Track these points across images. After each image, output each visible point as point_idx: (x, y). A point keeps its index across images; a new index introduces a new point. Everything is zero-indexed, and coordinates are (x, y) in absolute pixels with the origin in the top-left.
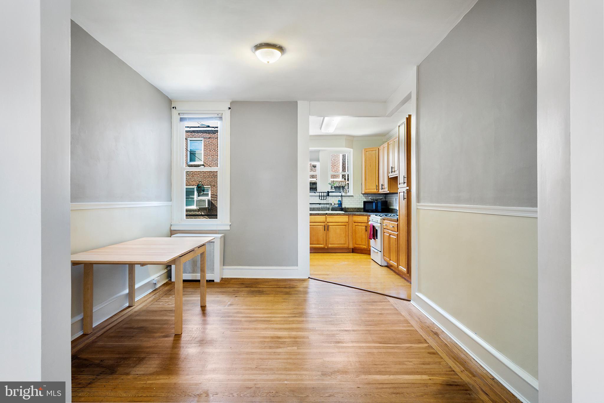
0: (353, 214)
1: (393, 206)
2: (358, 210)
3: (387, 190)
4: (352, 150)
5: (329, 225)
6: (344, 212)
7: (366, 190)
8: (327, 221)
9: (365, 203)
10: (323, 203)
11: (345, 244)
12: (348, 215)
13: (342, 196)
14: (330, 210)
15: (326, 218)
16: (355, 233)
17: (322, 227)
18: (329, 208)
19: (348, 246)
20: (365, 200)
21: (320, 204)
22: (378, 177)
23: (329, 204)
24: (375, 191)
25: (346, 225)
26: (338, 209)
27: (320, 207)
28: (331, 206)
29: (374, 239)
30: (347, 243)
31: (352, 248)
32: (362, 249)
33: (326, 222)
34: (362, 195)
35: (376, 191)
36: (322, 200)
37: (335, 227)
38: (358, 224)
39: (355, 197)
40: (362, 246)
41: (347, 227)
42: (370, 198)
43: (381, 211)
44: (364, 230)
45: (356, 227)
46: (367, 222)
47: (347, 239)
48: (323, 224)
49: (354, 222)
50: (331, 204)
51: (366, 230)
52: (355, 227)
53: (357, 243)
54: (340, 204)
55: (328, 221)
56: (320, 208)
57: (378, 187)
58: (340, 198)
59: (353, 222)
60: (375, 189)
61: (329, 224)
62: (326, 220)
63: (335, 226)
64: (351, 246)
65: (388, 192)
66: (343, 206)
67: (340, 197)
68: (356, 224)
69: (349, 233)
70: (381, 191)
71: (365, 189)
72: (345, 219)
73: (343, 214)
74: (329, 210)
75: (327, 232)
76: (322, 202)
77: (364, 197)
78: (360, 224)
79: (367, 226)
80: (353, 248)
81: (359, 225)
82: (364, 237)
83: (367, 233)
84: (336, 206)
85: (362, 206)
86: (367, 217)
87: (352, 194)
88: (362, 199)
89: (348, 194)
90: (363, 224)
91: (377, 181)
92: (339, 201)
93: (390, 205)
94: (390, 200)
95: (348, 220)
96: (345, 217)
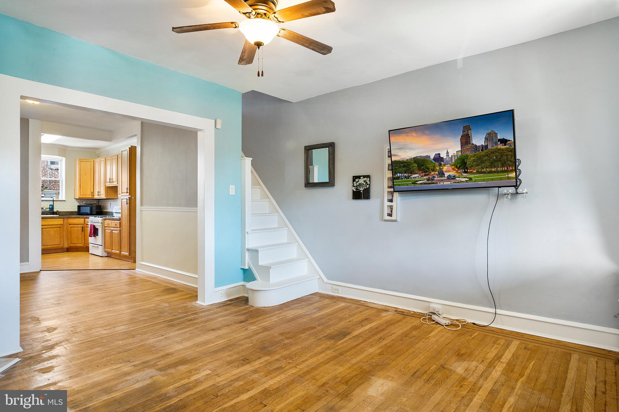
0: (69, 217)
1: (107, 209)
2: (71, 213)
3: (104, 196)
4: (64, 159)
6: (58, 216)
7: (81, 195)
9: (79, 207)
11: (59, 245)
12: (63, 218)
13: (53, 201)
16: (71, 234)
19: (63, 246)
20: (78, 204)
22: (93, 185)
24: (91, 196)
25: (60, 227)
26: (51, 213)
28: (42, 210)
29: (94, 236)
30: (62, 244)
31: (67, 248)
32: (78, 248)
34: (75, 200)
35: (91, 197)
39: (67, 202)
40: (78, 245)
41: (62, 229)
42: (84, 202)
43: (95, 214)
44: (80, 231)
46: (84, 223)
47: (62, 240)
49: (70, 224)
51: (83, 231)
52: (71, 229)
53: (73, 242)
54: (52, 207)
57: (93, 193)
58: (51, 203)
59: (68, 224)
60: (90, 195)
63: (48, 229)
64: (66, 246)
65: (106, 198)
66: (55, 210)
67: (51, 202)
68: (71, 226)
69: (64, 234)
70: (96, 197)
71: (80, 194)
72: (60, 221)
73: (57, 218)
77: (76, 202)
78: (76, 226)
79: (83, 227)
80: (68, 247)
81: (75, 226)
82: (80, 236)
83: (83, 233)
84: (47, 210)
85: (76, 210)
86: (83, 219)
87: (64, 199)
88: (74, 204)
89: (60, 199)
90: (79, 226)
91: (92, 188)
92: (50, 205)
93: (104, 209)
94: (104, 204)
95: (63, 222)
96: (59, 220)
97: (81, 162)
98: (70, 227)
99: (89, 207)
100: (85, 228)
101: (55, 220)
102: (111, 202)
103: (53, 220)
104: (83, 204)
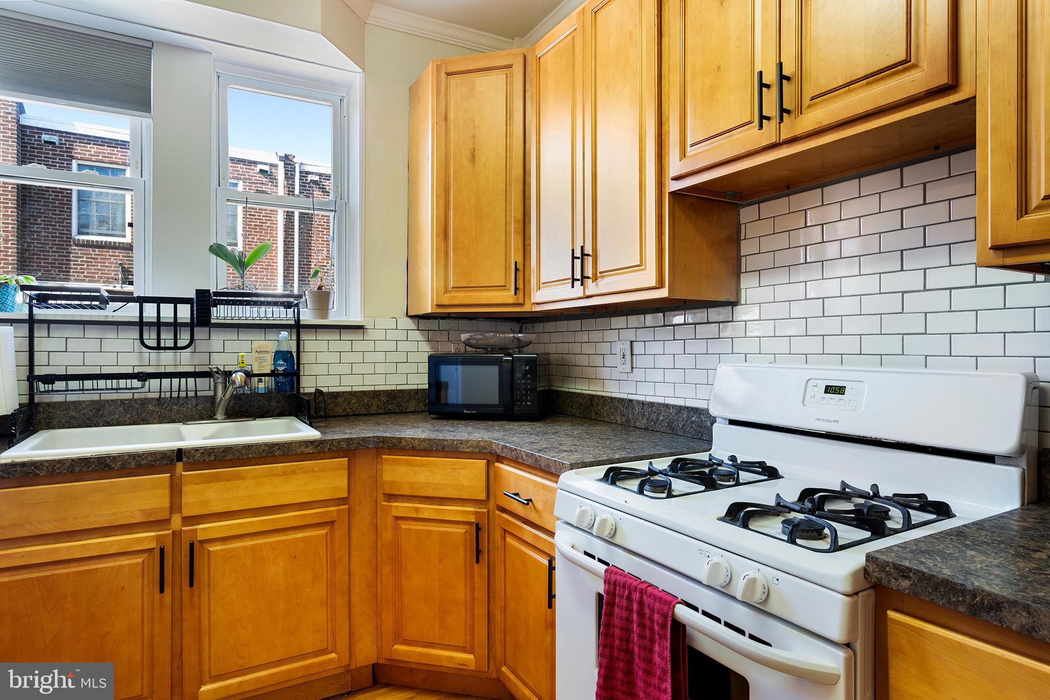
0: (384, 440)
1: (595, 380)
5: (201, 537)
6: (314, 434)
7: (446, 291)
8: (186, 512)
9: (435, 363)
10: (169, 370)
11: (324, 652)
12: (347, 449)
13: (298, 327)
14: (220, 415)
15: (175, 490)
16: (398, 570)
17: (138, 560)
18: (213, 398)
20: (431, 349)
21: (143, 377)
22: (520, 217)
23: (208, 374)
24: (508, 296)
25: (331, 523)
26: (274, 404)
27: (150, 396)
28: (225, 388)
30: (342, 643)
31: (375, 668)
33: (176, 521)
34: (410, 324)
35: (511, 300)
36: (159, 348)
37: (253, 548)
38: (417, 509)
39: (372, 334)
40: (444, 651)
41: (340, 531)
42: (464, 337)
43: (535, 410)
44: (461, 556)
45: (404, 526)
46: (483, 496)
47: (342, 613)
48: (147, 538)
49: (391, 497)
50: (230, 374)
51: (478, 552)
52: (397, 528)
53: (411, 631)
55: (195, 513)
56: (144, 402)
57: (520, 275)
59: (381, 498)
60: (503, 287)
61: (204, 529)
62: (175, 506)
63: (249, 543)
64: (366, 652)
65: (663, 293)
66: (308, 385)
67: (284, 334)
68: (401, 508)
69: (353, 567)
70: (550, 295)
71: (442, 284)
72: (328, 478)
73: (310, 450)
74: (209, 416)
75: (186, 600)
76: (167, 361)
77: (417, 335)
78: (428, 510)
79: (484, 524)
80: (380, 662)
81: (426, 515)
82: (460, 592)
83: (480, 571)
84: (261, 385)
85: (421, 381)
86: (483, 463)
87: (355, 318)
88: (410, 346)
89: (334, 318)
90: (452, 511)
91: (515, 242)
92: (279, 355)
95: (345, 483)
96: (323, 469)
97: (448, 74)
98: (390, 519)
99: (495, 369)
100: (498, 534)
101: (294, 472)
102: (642, 335)
103: (284, 474)
104: (452, 349)
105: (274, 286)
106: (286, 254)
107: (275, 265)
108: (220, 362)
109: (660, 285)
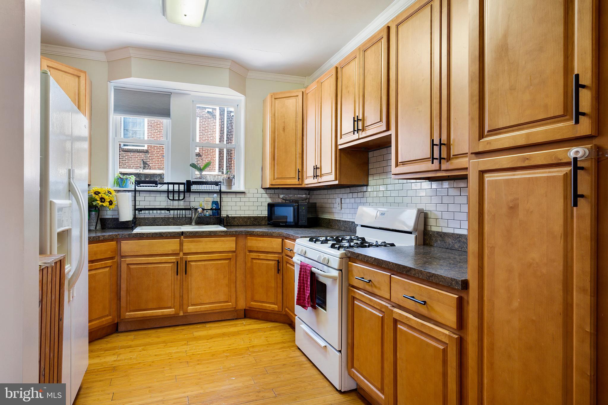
0: (248, 232)
1: (331, 213)
2: (255, 221)
3: (332, 177)
4: (241, 98)
5: (189, 259)
6: (224, 229)
7: (274, 179)
8: (184, 252)
9: (271, 207)
10: (176, 207)
11: (227, 302)
12: (236, 235)
13: (220, 192)
14: (193, 223)
15: (181, 244)
16: (253, 276)
17: (170, 265)
18: (191, 218)
19: (235, 307)
20: (269, 201)
21: (168, 210)
22: (301, 152)
23: (190, 209)
24: (296, 181)
25: (230, 259)
26: (212, 220)
27: (170, 216)
28: (195, 214)
29: (314, 307)
30: (233, 300)
31: (245, 310)
32: (267, 312)
33: (181, 254)
34: (263, 191)
35: (297, 183)
36: (173, 200)
37: (205, 265)
38: (259, 256)
39: (248, 195)
40: (268, 305)
41: (233, 262)
42: (281, 196)
43: (306, 224)
44: (273, 271)
45: (254, 261)
46: (280, 251)
47: (233, 290)
48: (173, 258)
49: (250, 251)
50: (196, 209)
51: (278, 270)
52: (252, 262)
53: (257, 297)
54: (217, 208)
55: (187, 252)
56: (169, 218)
57: (300, 173)
58: (216, 198)
59: (247, 251)
60: (295, 178)
61: (190, 258)
62: (181, 249)
63: (203, 263)
64: (242, 305)
65: (337, 182)
66: (224, 214)
67: (215, 195)
68: (254, 255)
69: (237, 275)
70: (310, 181)
71: (272, 177)
72: (229, 244)
73: (223, 234)
74: (190, 224)
75: (184, 279)
76: (176, 204)
77: (266, 196)
78: (262, 256)
79: (280, 260)
80: (247, 308)
81: (262, 257)
82: (273, 284)
83: (280, 276)
84: (207, 213)
85: (265, 213)
86: (280, 240)
87: (242, 189)
88: (264, 200)
89: (234, 189)
90: (270, 256)
91: (299, 161)
92: (213, 202)
93: (323, 212)
94: (322, 201)
95: (235, 246)
96: (227, 241)
97: (275, 99)
98: (250, 259)
99: (292, 208)
100: (285, 264)
101: (218, 241)
102: (345, 196)
103: (215, 241)
104: (280, 201)
105: (214, 169)
106: (220, 153)
107: (214, 159)
108: (193, 205)
109: (336, 180)
